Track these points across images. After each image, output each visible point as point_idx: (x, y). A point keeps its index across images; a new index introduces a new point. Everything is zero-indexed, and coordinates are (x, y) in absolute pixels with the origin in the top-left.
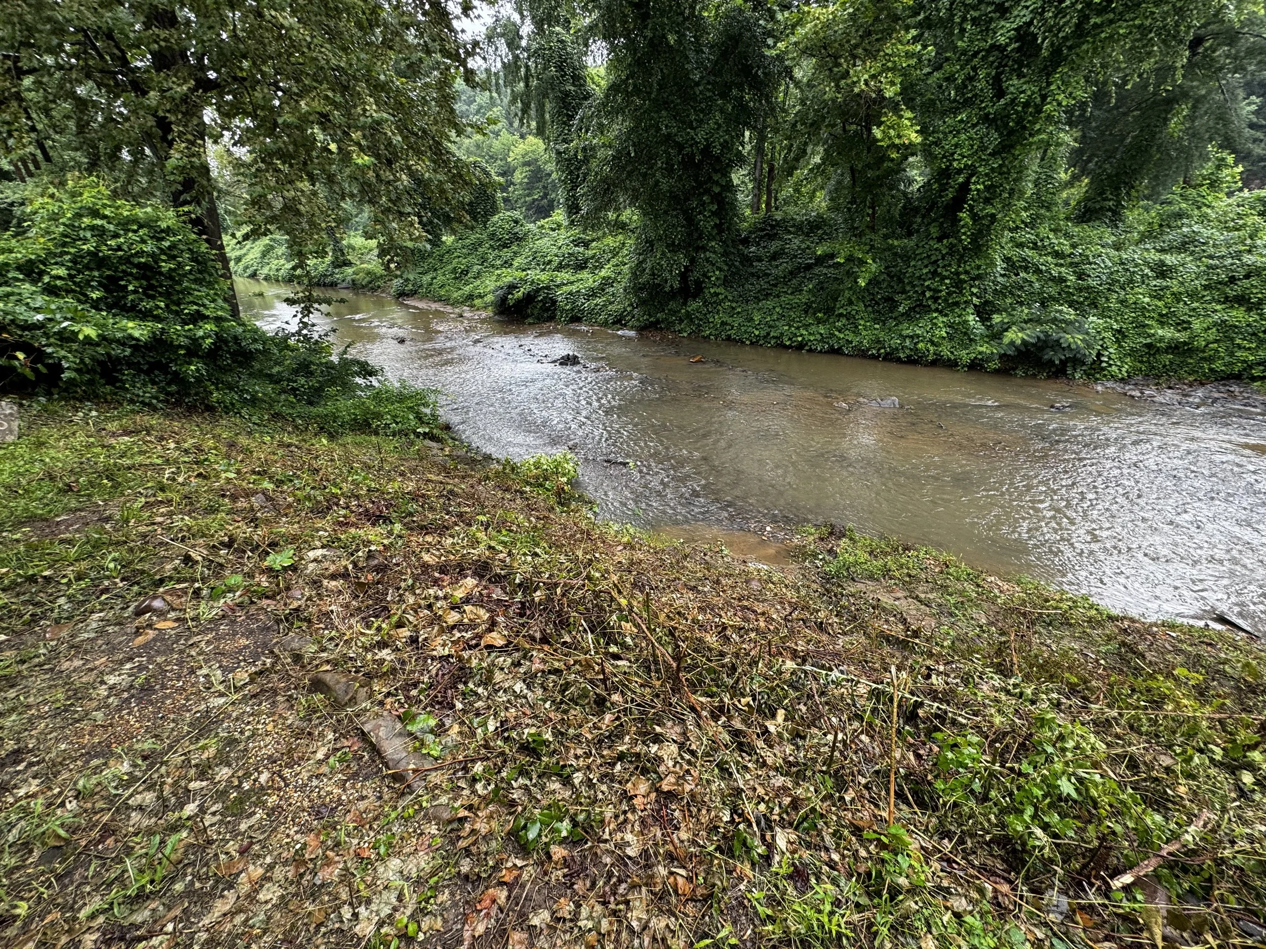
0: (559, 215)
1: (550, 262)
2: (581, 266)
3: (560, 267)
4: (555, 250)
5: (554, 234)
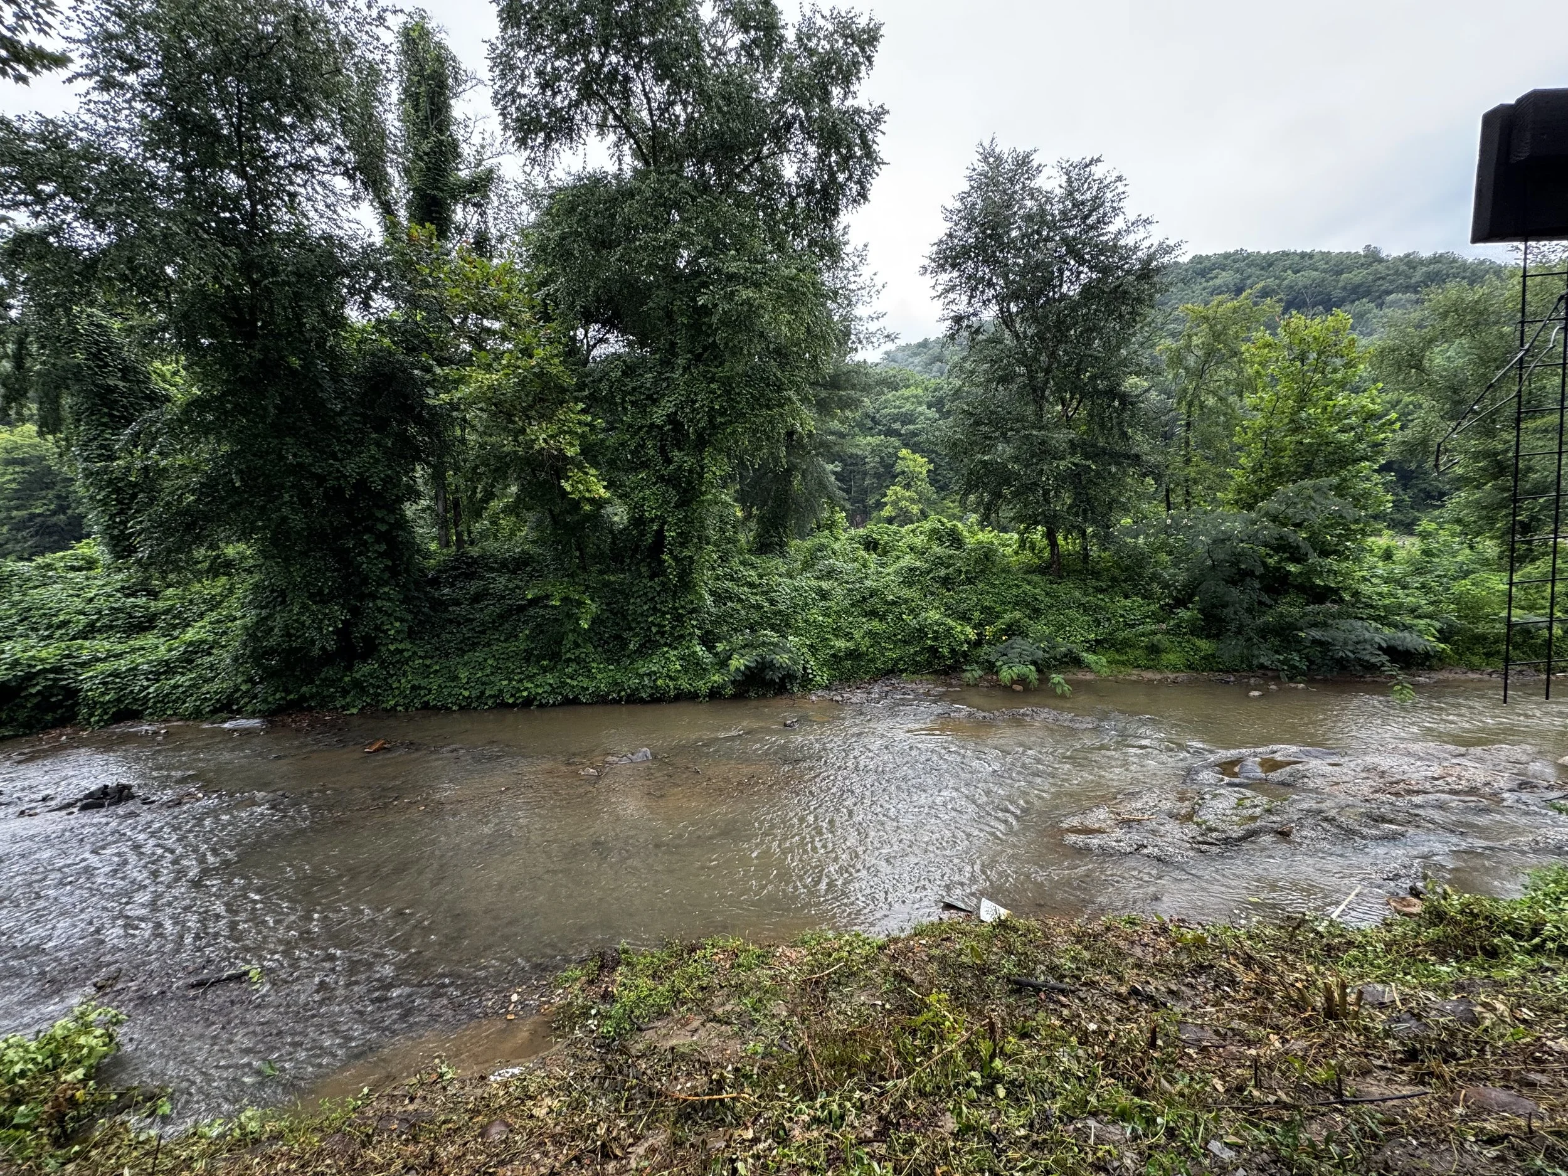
0: (93, 548)
1: (64, 624)
2: (143, 625)
3: (91, 630)
4: (78, 603)
5: (79, 577)
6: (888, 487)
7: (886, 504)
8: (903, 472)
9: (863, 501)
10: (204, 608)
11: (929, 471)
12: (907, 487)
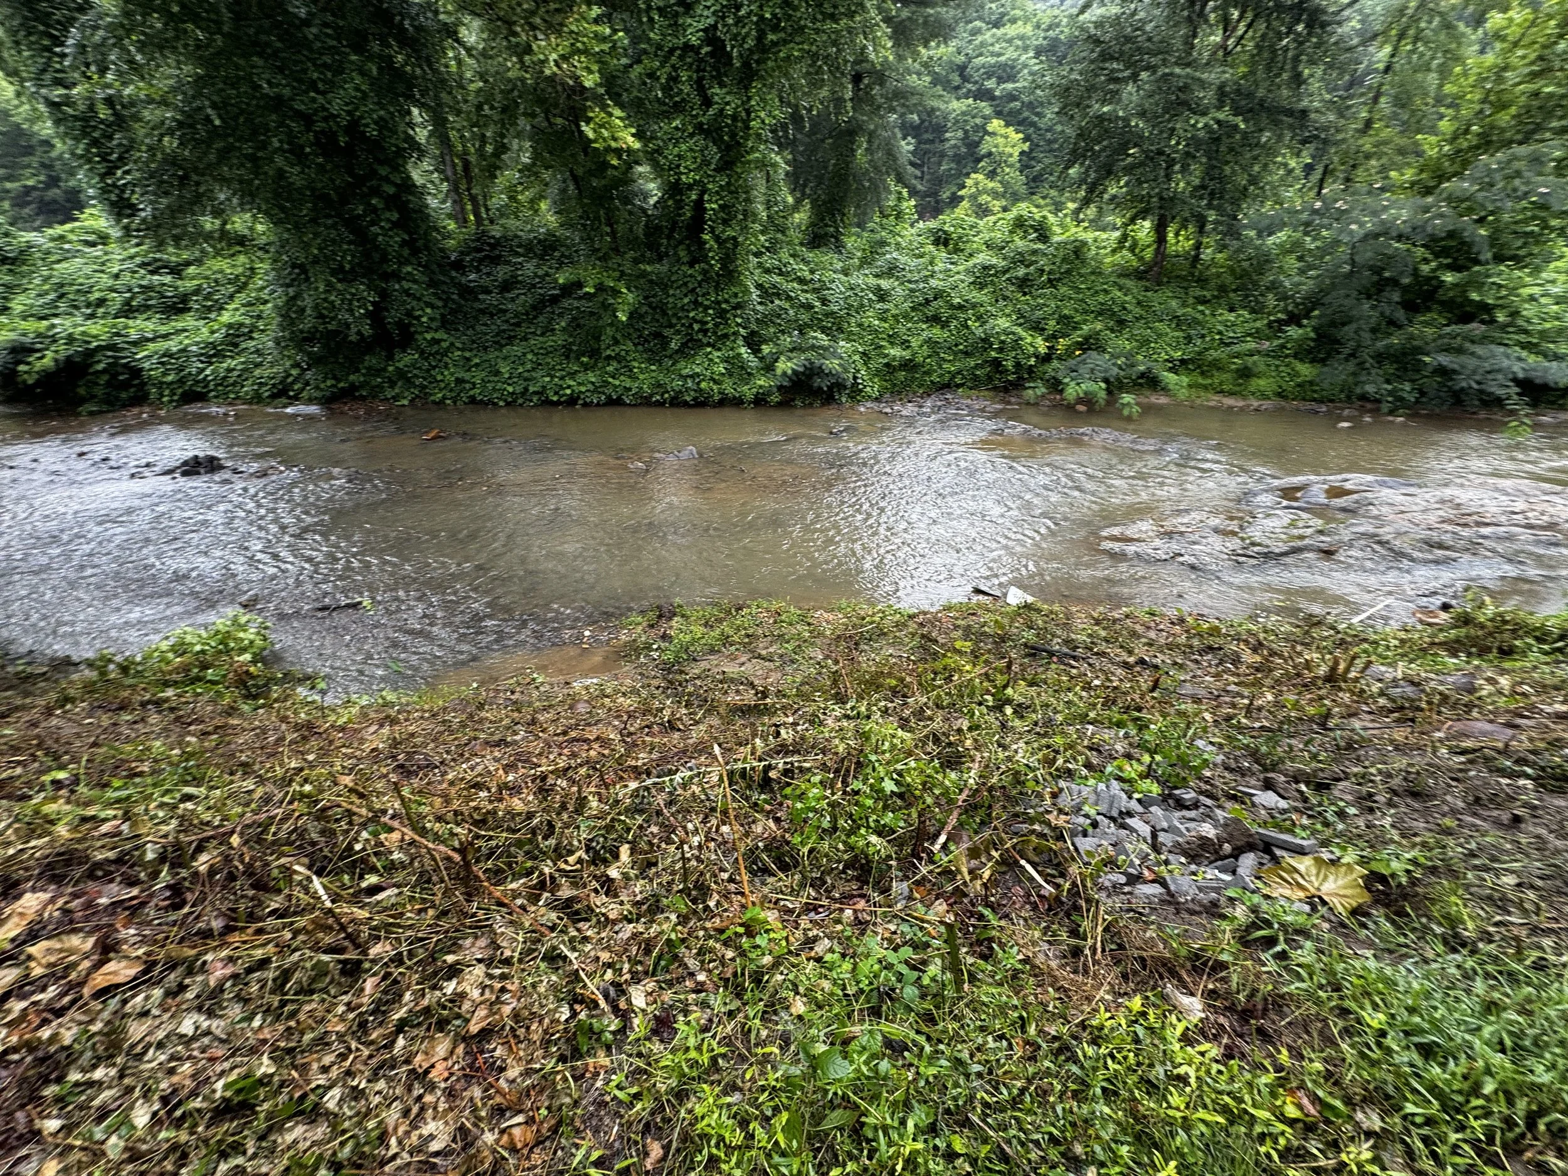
0: (97, 219)
1: (101, 302)
2: (177, 307)
3: (128, 311)
5: (95, 251)
6: (968, 175)
7: (962, 198)
9: (935, 194)
10: (232, 289)
11: (1022, 153)
12: (992, 175)
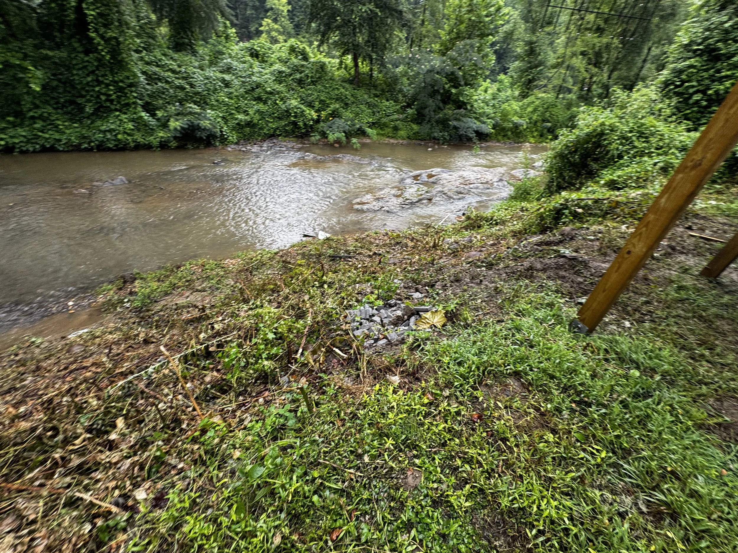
6: (262, 19)
7: (262, 32)
8: (272, 9)
9: (247, 27)
11: (288, 11)
12: (275, 21)
